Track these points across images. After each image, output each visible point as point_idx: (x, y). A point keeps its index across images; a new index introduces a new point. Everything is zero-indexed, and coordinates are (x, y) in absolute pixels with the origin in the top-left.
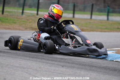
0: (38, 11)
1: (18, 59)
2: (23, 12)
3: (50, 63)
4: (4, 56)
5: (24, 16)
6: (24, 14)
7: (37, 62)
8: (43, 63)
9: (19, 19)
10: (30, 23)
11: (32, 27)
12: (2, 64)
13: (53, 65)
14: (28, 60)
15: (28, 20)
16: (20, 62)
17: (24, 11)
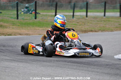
0: (87, 12)
1: (66, 69)
2: (73, 15)
3: (95, 72)
4: (54, 66)
5: (75, 19)
6: (75, 17)
7: (83, 71)
8: (89, 71)
9: (70, 22)
10: (80, 25)
11: (81, 30)
12: (51, 75)
13: (98, 74)
14: (75, 69)
15: (78, 23)
16: (67, 73)
17: (75, 14)
